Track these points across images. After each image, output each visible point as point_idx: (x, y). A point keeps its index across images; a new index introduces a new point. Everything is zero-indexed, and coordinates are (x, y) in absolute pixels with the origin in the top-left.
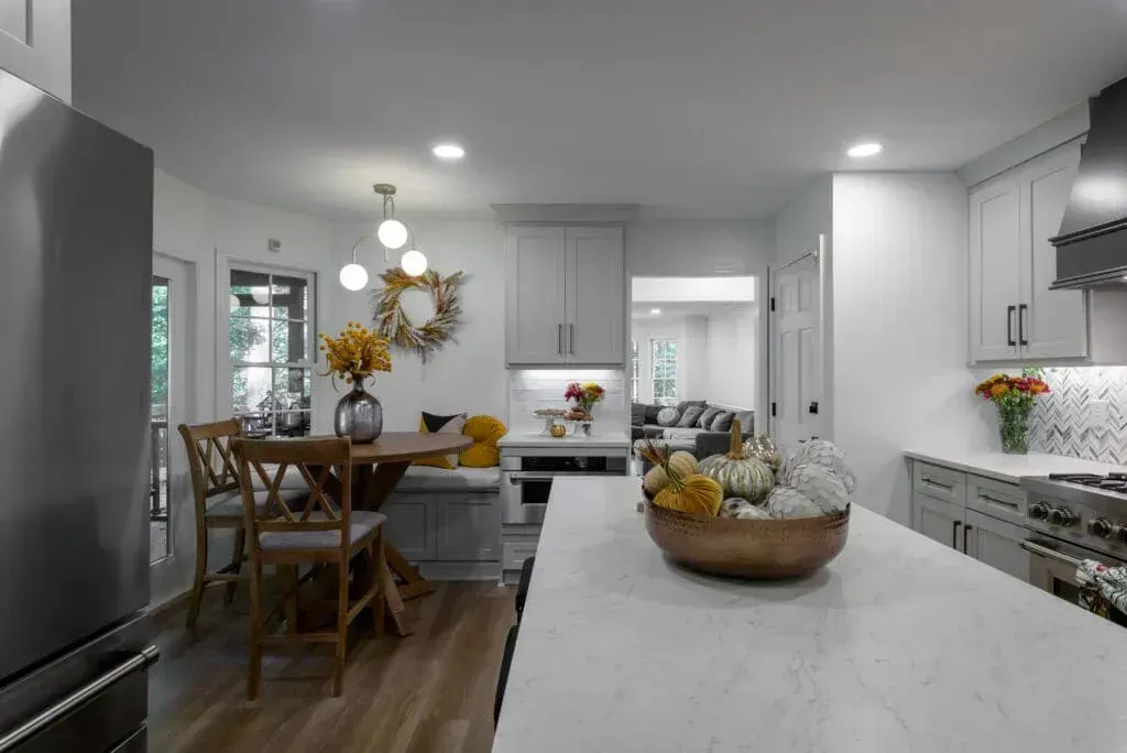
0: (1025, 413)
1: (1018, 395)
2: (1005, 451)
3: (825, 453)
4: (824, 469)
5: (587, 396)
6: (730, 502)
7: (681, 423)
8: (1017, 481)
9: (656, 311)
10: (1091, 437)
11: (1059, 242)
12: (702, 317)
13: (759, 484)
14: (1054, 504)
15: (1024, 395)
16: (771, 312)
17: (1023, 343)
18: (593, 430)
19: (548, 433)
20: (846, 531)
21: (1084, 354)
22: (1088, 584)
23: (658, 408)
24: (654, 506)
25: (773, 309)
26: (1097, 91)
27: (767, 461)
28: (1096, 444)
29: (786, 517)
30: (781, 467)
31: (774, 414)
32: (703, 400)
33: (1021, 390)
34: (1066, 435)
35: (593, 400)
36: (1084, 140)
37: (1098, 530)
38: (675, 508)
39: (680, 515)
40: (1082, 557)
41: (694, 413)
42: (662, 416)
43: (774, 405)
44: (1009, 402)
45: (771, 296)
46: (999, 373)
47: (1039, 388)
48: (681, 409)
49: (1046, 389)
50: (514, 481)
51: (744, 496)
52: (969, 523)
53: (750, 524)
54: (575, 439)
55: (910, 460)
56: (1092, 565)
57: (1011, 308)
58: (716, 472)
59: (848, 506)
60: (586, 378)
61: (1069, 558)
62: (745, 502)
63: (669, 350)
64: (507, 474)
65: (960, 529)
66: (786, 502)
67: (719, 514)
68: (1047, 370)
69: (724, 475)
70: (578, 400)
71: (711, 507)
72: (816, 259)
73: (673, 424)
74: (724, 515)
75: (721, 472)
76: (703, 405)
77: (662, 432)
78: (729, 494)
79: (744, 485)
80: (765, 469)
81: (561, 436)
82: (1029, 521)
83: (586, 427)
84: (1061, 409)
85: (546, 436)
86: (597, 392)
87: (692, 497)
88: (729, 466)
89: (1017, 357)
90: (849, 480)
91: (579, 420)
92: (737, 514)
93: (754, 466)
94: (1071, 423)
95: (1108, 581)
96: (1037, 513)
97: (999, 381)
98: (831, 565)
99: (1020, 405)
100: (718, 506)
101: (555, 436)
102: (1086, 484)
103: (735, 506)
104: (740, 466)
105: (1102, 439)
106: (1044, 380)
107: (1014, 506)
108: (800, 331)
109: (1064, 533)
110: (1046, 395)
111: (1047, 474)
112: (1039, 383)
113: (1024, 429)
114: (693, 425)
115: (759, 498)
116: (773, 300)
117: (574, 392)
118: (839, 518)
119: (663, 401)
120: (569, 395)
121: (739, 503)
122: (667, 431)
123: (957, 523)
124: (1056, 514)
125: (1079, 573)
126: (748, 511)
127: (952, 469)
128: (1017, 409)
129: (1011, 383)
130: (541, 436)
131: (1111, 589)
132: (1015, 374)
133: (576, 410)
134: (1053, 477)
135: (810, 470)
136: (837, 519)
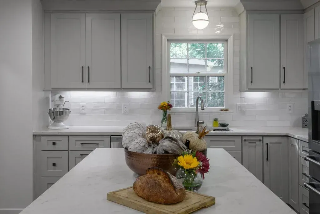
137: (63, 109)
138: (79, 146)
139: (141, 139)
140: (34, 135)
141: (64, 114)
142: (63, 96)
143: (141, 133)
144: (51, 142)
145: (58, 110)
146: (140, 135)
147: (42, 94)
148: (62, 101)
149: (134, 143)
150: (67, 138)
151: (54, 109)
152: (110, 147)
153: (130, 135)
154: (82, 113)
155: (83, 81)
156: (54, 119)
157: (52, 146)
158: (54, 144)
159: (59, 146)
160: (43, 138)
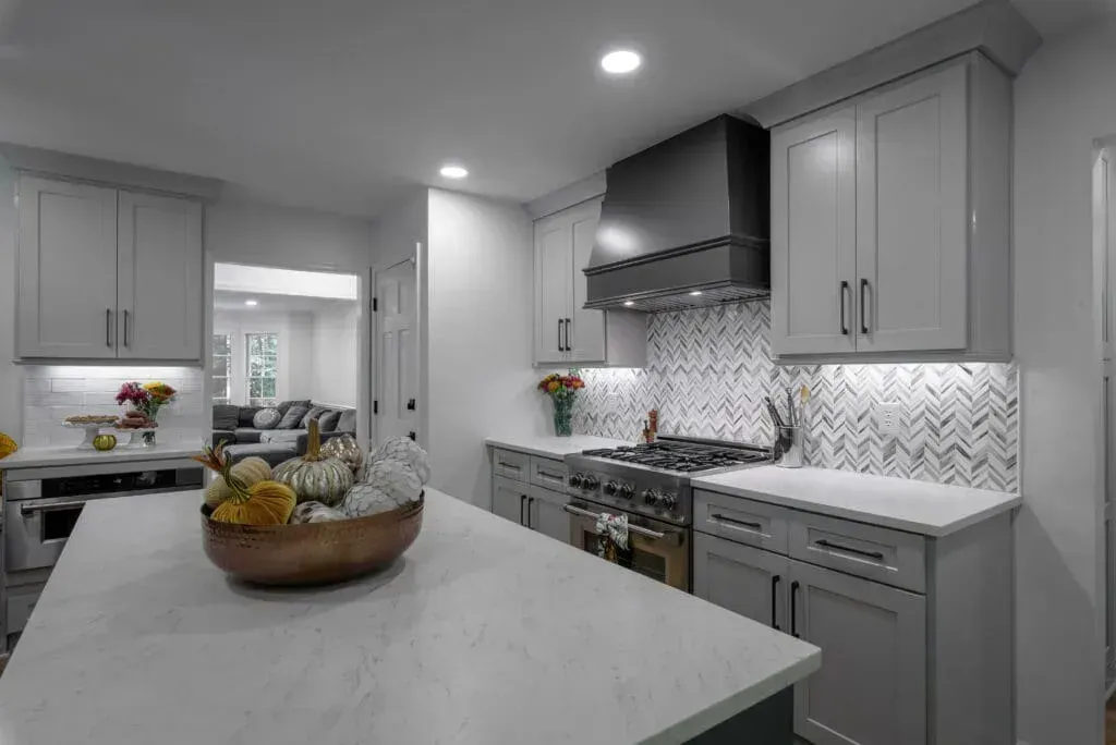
0: (570, 405)
1: (565, 390)
2: (558, 435)
3: (401, 448)
4: (400, 464)
5: (149, 398)
6: (303, 506)
7: (282, 424)
8: (562, 458)
9: (251, 303)
10: (608, 420)
11: (589, 272)
12: (307, 314)
13: (336, 484)
14: (586, 474)
15: (570, 390)
16: (373, 312)
17: (568, 349)
18: (157, 439)
19: (91, 446)
20: (420, 519)
21: (603, 359)
22: (604, 532)
23: (255, 410)
24: (211, 523)
25: (375, 309)
26: (609, 165)
27: (348, 460)
28: (611, 425)
29: (362, 515)
30: (363, 465)
31: (376, 411)
32: (307, 399)
33: (567, 386)
34: (595, 420)
35: (160, 403)
36: (603, 198)
37: (610, 490)
38: (236, 521)
39: (245, 529)
40: (600, 511)
41: (298, 413)
42: (259, 418)
43: (376, 402)
44: (560, 396)
45: (373, 296)
46: (554, 372)
47: (579, 384)
48: (283, 410)
49: (583, 386)
50: (27, 513)
51: (320, 499)
52: (532, 496)
53: (320, 527)
54: (130, 449)
55: (491, 448)
56: (606, 516)
57: (561, 321)
58: (290, 477)
59: (422, 494)
60: (147, 376)
61: (592, 514)
62: (321, 505)
63: (270, 345)
64: (18, 504)
65: (526, 502)
66: (363, 499)
67: (289, 521)
68: (583, 370)
69: (298, 480)
70: (136, 403)
71: (280, 514)
72: (414, 264)
73: (273, 426)
74: (296, 522)
75: (295, 476)
76: (308, 405)
77: (259, 435)
78: (303, 497)
79: (319, 488)
80: (345, 469)
81: (109, 448)
82: (570, 489)
83: (149, 436)
84: (592, 400)
85: (87, 450)
86: (164, 393)
87: (257, 506)
88: (305, 468)
89: (564, 360)
90: (423, 472)
91: (136, 427)
92: (308, 520)
93: (332, 467)
94: (598, 411)
95: (615, 528)
96: (574, 482)
97: (553, 379)
98: (407, 554)
99: (566, 398)
100: (289, 515)
101: (100, 449)
102: (604, 456)
103: (307, 511)
104: (315, 466)
105: (614, 422)
106: (582, 378)
107: (561, 478)
108: (400, 332)
109: (591, 495)
110: (583, 390)
111: (580, 451)
112: (578, 380)
113: (569, 417)
114: (296, 425)
115: (334, 499)
116: (375, 301)
117: (129, 393)
118: (413, 508)
119: (261, 401)
120: (122, 397)
121: (312, 507)
122: (265, 434)
123: (524, 497)
124: (586, 482)
125: (599, 524)
126: (322, 513)
127: (523, 453)
128: (565, 401)
129: (561, 380)
130: (79, 450)
131: (616, 532)
132: (564, 373)
133: (131, 415)
134: (586, 453)
135: (386, 465)
136: (411, 510)
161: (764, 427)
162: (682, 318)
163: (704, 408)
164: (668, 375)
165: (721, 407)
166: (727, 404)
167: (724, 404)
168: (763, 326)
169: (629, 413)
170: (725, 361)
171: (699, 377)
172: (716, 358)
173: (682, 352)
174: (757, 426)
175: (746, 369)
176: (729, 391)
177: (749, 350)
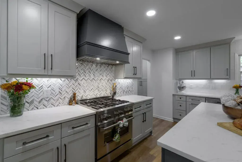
10: (43, 101)
105: (48, 101)
137: (183, 86)
138: (190, 100)
139: (233, 101)
140: (173, 95)
141: (184, 88)
142: (183, 81)
143: (233, 98)
144: (179, 98)
145: (181, 86)
146: (232, 100)
147: (175, 81)
148: (183, 83)
149: (229, 103)
150: (185, 97)
151: (180, 86)
152: (206, 102)
153: (226, 99)
154: (191, 88)
155: (192, 76)
156: (180, 89)
157: (180, 99)
158: (180, 98)
159: (182, 99)
160: (176, 96)
161: (106, 92)
162: (84, 64)
163: (91, 90)
164: (79, 80)
165: (96, 89)
166: (98, 88)
167: (97, 88)
168: (106, 70)
169: (58, 96)
170: (97, 77)
171: (90, 82)
172: (95, 77)
173: (84, 74)
174: (104, 92)
175: (102, 79)
176: (98, 85)
177: (103, 75)
